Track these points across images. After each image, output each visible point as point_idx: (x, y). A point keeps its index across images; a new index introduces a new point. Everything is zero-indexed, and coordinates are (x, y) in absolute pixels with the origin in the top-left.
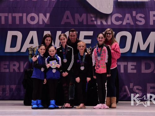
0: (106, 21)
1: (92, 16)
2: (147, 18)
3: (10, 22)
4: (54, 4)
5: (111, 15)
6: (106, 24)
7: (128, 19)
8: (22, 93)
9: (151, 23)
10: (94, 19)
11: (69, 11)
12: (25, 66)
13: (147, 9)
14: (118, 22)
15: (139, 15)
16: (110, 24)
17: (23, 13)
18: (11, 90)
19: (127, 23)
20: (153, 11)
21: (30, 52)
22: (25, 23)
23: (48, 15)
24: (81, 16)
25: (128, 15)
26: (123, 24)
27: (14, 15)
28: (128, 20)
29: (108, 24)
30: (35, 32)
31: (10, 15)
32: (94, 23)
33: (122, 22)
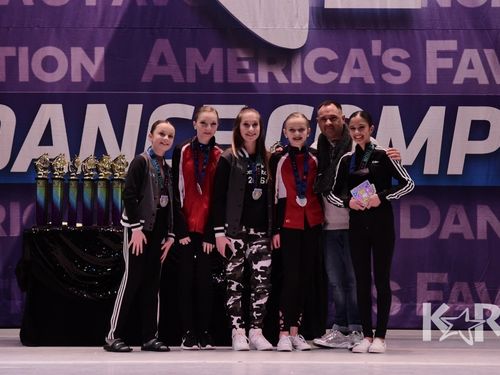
0: (287, 72)
1: (241, 54)
2: (417, 63)
4: (119, 17)
5: (303, 51)
6: (287, 81)
7: (357, 66)
8: (17, 303)
9: (432, 78)
10: (246, 65)
11: (167, 41)
12: (25, 217)
13: (416, 32)
14: (324, 76)
15: (392, 52)
16: (300, 82)
17: (18, 45)
19: (352, 79)
20: (436, 38)
21: (42, 173)
22: (23, 77)
23: (100, 52)
24: (205, 56)
25: (356, 54)
26: (341, 82)
28: (355, 69)
29: (293, 82)
30: (58, 108)
32: (247, 78)
33: (336, 75)
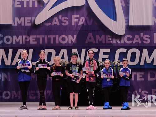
0: (120, 41)
1: (109, 37)
2: (152, 38)
3: (46, 42)
4: (80, 28)
5: (124, 36)
6: (120, 43)
7: (137, 39)
10: (110, 39)
11: (91, 33)
13: (151, 31)
14: (129, 42)
15: (145, 36)
16: (123, 43)
17: (56, 35)
18: (47, 94)
19: (136, 42)
22: (57, 42)
23: (75, 36)
24: (100, 37)
25: (136, 36)
26: (133, 43)
27: (49, 36)
30: (66, 50)
31: (46, 36)
32: (111, 42)
33: (132, 41)
